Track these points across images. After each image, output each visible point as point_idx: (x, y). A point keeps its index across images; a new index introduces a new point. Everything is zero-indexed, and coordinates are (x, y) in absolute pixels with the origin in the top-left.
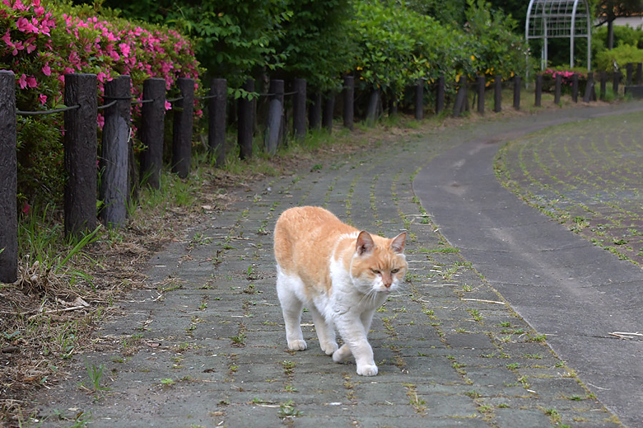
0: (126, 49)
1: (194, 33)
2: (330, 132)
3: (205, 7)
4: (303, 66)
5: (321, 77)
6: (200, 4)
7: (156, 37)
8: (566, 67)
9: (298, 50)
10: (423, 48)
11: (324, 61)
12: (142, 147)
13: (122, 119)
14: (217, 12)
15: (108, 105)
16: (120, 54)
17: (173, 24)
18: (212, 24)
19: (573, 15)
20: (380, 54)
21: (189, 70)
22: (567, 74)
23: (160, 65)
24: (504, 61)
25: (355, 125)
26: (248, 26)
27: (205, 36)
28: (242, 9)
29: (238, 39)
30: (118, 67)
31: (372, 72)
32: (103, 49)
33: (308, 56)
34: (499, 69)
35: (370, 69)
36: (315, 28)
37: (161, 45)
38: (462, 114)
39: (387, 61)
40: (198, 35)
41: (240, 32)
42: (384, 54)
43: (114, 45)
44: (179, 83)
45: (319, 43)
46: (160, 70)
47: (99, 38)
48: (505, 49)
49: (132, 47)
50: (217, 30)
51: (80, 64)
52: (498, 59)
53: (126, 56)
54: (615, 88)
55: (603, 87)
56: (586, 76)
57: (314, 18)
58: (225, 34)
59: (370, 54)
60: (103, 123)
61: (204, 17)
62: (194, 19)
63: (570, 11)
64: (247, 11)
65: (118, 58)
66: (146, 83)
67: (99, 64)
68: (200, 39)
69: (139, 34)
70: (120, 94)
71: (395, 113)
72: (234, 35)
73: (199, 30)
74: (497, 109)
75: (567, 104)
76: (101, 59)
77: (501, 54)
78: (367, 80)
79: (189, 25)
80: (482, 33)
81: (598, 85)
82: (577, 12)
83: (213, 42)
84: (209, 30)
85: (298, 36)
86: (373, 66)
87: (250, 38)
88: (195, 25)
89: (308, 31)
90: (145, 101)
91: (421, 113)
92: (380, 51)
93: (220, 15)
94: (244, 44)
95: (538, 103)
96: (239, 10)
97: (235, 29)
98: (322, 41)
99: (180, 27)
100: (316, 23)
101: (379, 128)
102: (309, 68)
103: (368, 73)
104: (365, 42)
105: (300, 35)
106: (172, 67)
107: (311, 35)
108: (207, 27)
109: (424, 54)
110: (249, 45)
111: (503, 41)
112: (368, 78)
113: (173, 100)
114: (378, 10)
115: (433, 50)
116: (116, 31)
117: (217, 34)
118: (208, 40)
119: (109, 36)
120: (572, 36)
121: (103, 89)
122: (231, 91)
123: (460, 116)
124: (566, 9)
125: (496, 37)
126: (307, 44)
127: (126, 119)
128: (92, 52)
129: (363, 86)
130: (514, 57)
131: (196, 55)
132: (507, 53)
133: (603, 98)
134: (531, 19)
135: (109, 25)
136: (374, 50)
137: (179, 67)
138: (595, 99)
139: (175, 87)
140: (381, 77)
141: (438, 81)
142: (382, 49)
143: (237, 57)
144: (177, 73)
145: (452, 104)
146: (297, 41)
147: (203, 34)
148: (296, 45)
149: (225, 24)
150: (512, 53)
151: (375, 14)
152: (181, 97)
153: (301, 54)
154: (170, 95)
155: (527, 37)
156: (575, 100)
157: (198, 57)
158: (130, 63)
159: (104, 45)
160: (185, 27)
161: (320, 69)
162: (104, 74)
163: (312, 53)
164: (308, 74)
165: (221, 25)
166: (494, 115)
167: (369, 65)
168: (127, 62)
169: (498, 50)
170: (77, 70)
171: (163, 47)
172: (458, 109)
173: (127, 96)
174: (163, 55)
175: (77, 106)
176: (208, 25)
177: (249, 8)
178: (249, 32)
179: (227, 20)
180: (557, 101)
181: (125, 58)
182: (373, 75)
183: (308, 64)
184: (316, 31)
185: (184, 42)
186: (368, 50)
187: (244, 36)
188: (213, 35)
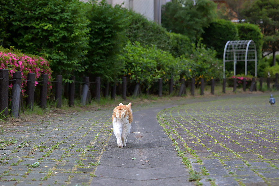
0: (21, 63)
1: (49, 58)
2: (114, 99)
3: (54, 49)
4: (99, 72)
5: (107, 76)
6: (52, 47)
7: (33, 59)
8: (243, 75)
9: (97, 65)
10: (163, 65)
11: (108, 70)
12: (27, 96)
13: (18, 85)
14: (58, 51)
15: (13, 80)
16: (18, 64)
17: (41, 55)
18: (56, 55)
19: (247, 50)
20: (139, 68)
21: (47, 71)
22: (242, 78)
23: (34, 69)
24: (208, 72)
25: (127, 98)
26: (71, 56)
27: (54, 59)
28: (68, 49)
29: (66, 60)
30: (18, 69)
31: (135, 76)
32: (12, 63)
33: (101, 68)
34: (206, 75)
35: (134, 74)
36: (104, 57)
37: (35, 62)
38: (182, 95)
39: (142, 71)
40: (51, 59)
41: (67, 58)
42: (140, 68)
43: (16, 61)
44: (42, 76)
45: (105, 63)
46: (35, 71)
47: (11, 59)
48: (209, 66)
49: (23, 62)
50: (58, 57)
51: (4, 67)
52: (205, 71)
53: (21, 65)
54: (268, 85)
55: (261, 85)
56: (251, 79)
57: (103, 52)
58: (61, 58)
59: (134, 68)
60: (12, 87)
61: (54, 53)
62: (50, 53)
63: (245, 48)
64: (69, 50)
65: (18, 66)
66: (29, 74)
67: (11, 67)
68: (52, 60)
69: (26, 58)
70: (17, 77)
71: (148, 94)
72: (65, 59)
73: (51, 57)
74: (202, 94)
75: (240, 92)
76: (11, 66)
77: (207, 68)
78: (133, 79)
79: (47, 55)
80: (199, 59)
81: (258, 84)
82: (249, 49)
83: (57, 62)
84: (55, 57)
85: (97, 60)
86: (136, 73)
87: (71, 60)
88: (50, 55)
89: (101, 58)
90: (28, 81)
91: (161, 94)
92: (139, 66)
93: (60, 52)
94: (68, 63)
95: (224, 91)
96: (67, 50)
97: (65, 57)
98: (106, 62)
99: (43, 56)
100: (104, 54)
101: (139, 99)
102: (102, 72)
103: (133, 76)
104: (132, 62)
105: (98, 59)
106: (39, 70)
107: (102, 60)
108: (55, 56)
109: (162, 68)
110: (70, 63)
111: (209, 63)
112: (133, 78)
113: (39, 81)
114: (139, 49)
115: (167, 66)
116: (17, 57)
117: (58, 59)
118: (55, 61)
119: (15, 59)
120: (246, 60)
121: (12, 76)
122: (64, 79)
123: (181, 96)
124: (244, 47)
125: (205, 61)
126: (101, 63)
127: (20, 85)
128: (8, 64)
129: (131, 82)
130: (214, 70)
131: (50, 66)
132: (210, 68)
133: (261, 90)
134: (226, 52)
135: (15, 55)
136: (136, 66)
137: (42, 70)
138: (255, 90)
139: (41, 77)
140: (139, 77)
141: (170, 80)
142: (140, 66)
143: (66, 67)
144: (42, 72)
145: (178, 91)
146: (96, 62)
147: (53, 58)
148: (96, 63)
149: (61, 55)
150: (212, 68)
151: (138, 50)
152: (43, 81)
153: (98, 67)
154: (38, 79)
155: (224, 61)
156: (245, 90)
157: (51, 67)
158: (22, 67)
159: (13, 62)
160: (45, 56)
161: (106, 73)
162: (13, 70)
163: (103, 67)
164: (101, 75)
165: (60, 55)
166: (199, 96)
167: (134, 73)
168: (21, 67)
169: (205, 67)
170: (3, 68)
171: (36, 63)
172: (181, 93)
173: (20, 78)
174: (35, 66)
175: (2, 79)
176: (55, 55)
177: (70, 49)
178: (71, 58)
179: (62, 53)
180: (234, 91)
181: (20, 66)
182: (136, 77)
183: (101, 71)
184: (105, 58)
185: (45, 61)
186: (133, 66)
187: (69, 59)
188: (57, 59)
